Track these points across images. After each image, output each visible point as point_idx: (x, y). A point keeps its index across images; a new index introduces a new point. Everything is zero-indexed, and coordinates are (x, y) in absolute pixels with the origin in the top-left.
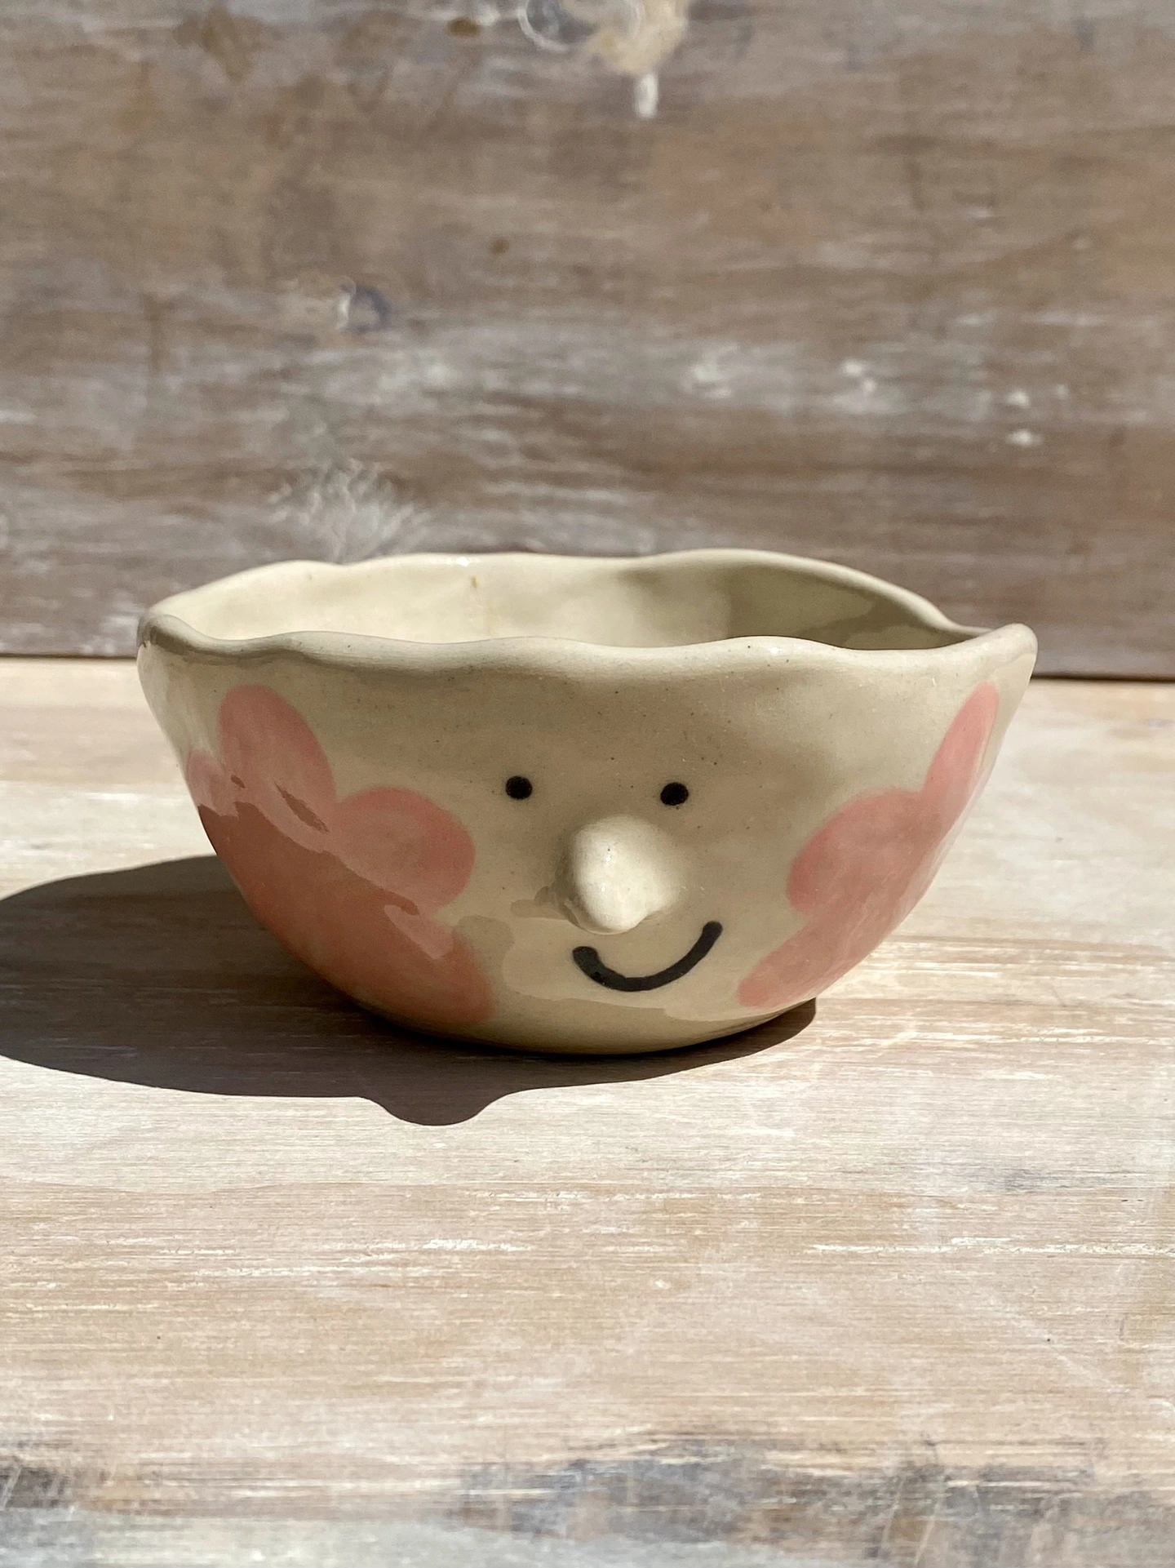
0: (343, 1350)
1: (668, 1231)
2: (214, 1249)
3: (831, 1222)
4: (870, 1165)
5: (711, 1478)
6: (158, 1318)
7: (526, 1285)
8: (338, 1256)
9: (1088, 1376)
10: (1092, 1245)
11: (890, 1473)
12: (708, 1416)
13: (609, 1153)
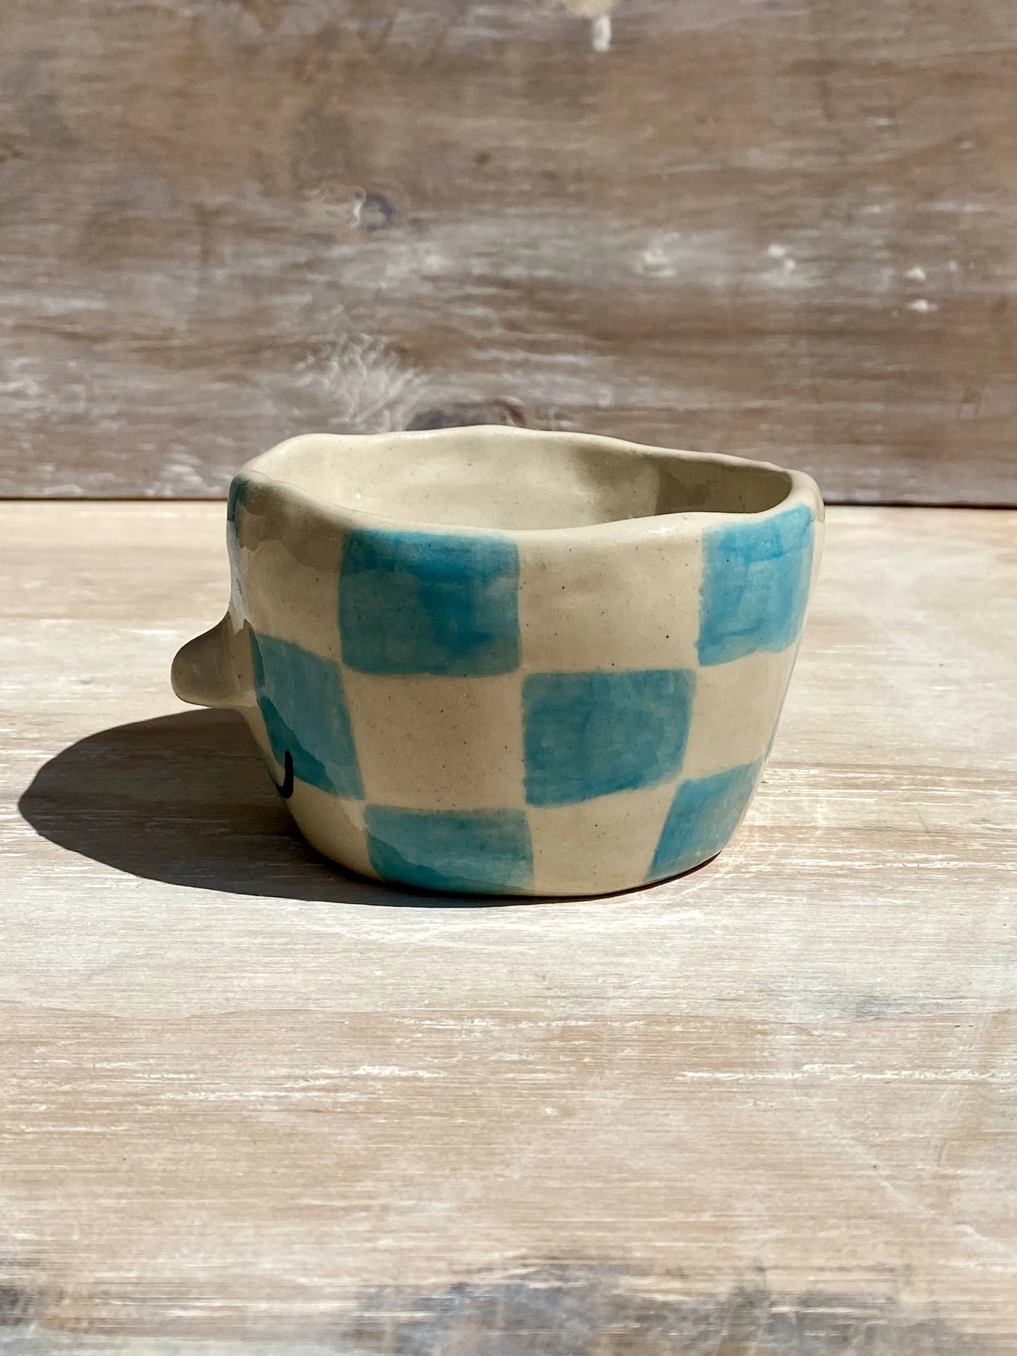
0: (275, 1173)
1: (562, 1058)
2: (179, 1073)
3: (703, 1049)
4: (742, 992)
5: (569, 1302)
6: (126, 1139)
7: (435, 1111)
8: (281, 1081)
9: (903, 1201)
10: (924, 1071)
11: (723, 1299)
12: (574, 1241)
13: (521, 981)
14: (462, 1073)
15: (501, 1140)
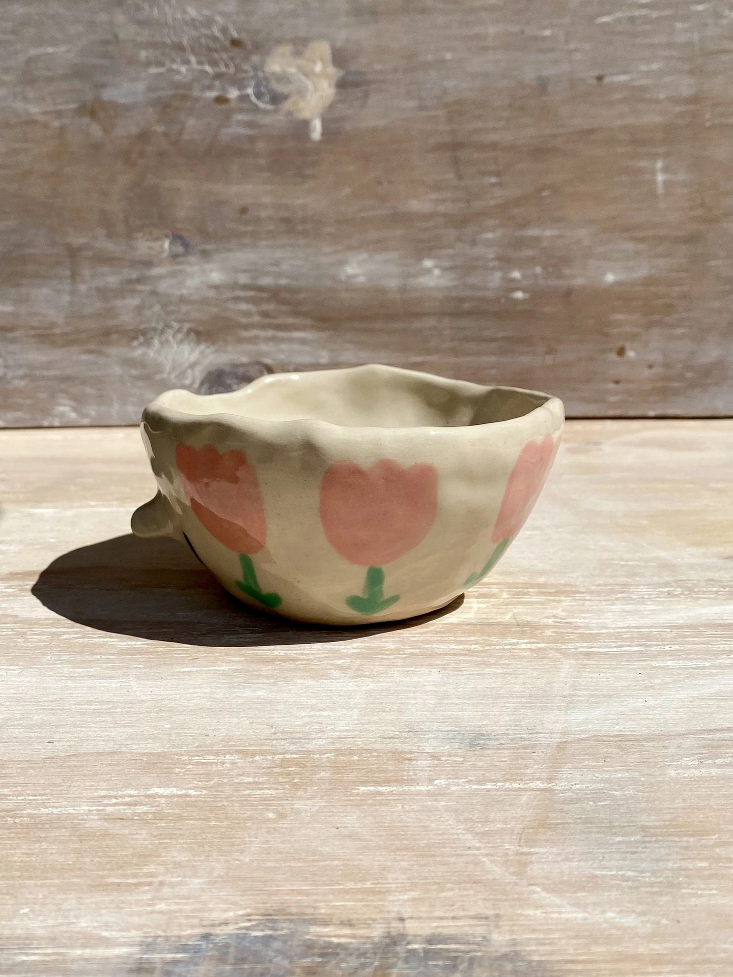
0: (92, 861)
1: (280, 780)
2: (36, 796)
3: (371, 771)
4: (397, 733)
5: (276, 945)
7: (198, 817)
8: (100, 799)
10: (511, 783)
11: (376, 940)
12: (282, 903)
13: (257, 729)
14: (216, 791)
15: (239, 836)
